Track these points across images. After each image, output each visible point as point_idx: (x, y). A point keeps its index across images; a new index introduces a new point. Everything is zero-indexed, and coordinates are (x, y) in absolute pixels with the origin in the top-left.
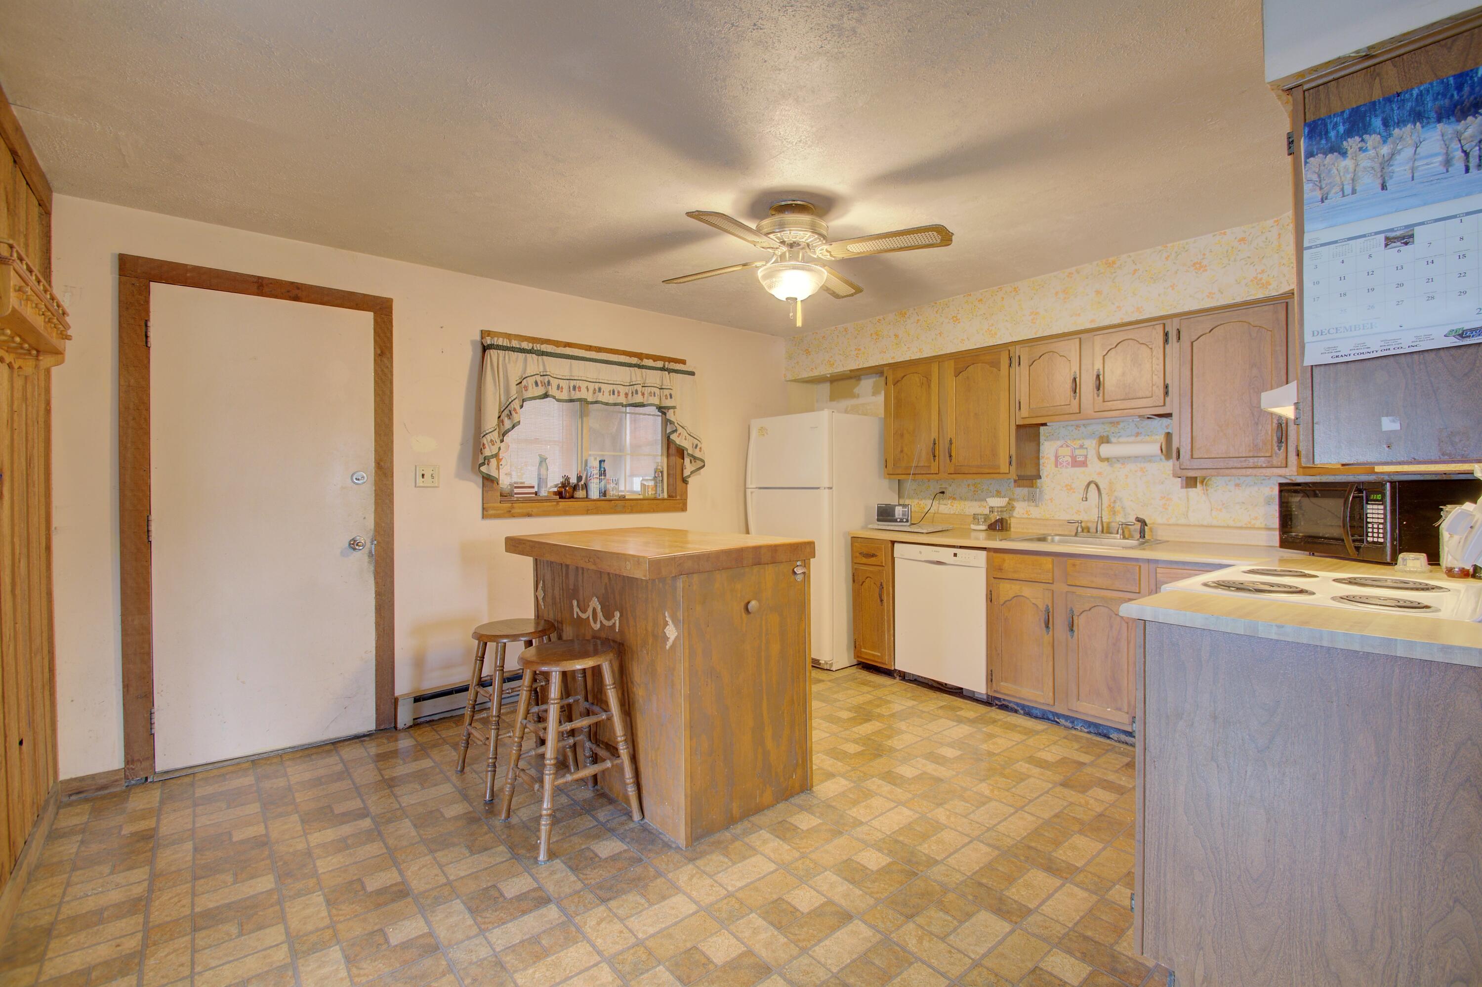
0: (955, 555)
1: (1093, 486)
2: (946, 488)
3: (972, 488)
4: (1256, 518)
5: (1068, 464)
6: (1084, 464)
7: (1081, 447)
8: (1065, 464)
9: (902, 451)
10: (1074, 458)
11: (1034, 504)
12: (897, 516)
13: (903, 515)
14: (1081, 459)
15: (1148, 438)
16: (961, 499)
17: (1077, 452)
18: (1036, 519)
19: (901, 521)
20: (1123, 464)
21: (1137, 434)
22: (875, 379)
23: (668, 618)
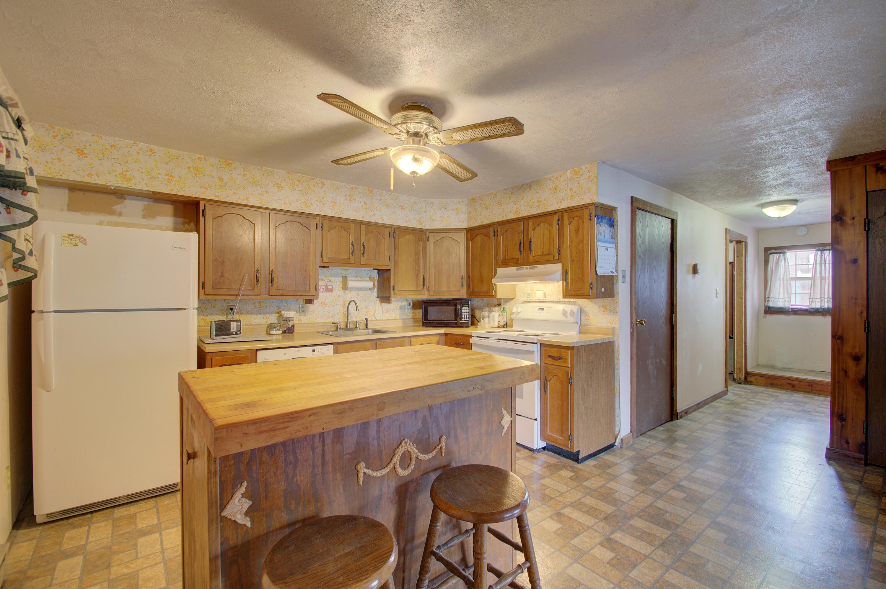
0: (314, 351)
1: (353, 303)
2: (234, 306)
3: (257, 305)
4: (397, 315)
5: (324, 290)
6: (331, 291)
7: (330, 281)
8: (322, 290)
9: (222, 276)
10: (326, 287)
11: (303, 314)
12: (232, 330)
13: (237, 328)
14: (331, 288)
15: (360, 279)
16: (248, 313)
17: (329, 284)
18: (304, 323)
19: (237, 334)
20: (350, 291)
21: (356, 276)
22: (146, 203)
23: (504, 412)
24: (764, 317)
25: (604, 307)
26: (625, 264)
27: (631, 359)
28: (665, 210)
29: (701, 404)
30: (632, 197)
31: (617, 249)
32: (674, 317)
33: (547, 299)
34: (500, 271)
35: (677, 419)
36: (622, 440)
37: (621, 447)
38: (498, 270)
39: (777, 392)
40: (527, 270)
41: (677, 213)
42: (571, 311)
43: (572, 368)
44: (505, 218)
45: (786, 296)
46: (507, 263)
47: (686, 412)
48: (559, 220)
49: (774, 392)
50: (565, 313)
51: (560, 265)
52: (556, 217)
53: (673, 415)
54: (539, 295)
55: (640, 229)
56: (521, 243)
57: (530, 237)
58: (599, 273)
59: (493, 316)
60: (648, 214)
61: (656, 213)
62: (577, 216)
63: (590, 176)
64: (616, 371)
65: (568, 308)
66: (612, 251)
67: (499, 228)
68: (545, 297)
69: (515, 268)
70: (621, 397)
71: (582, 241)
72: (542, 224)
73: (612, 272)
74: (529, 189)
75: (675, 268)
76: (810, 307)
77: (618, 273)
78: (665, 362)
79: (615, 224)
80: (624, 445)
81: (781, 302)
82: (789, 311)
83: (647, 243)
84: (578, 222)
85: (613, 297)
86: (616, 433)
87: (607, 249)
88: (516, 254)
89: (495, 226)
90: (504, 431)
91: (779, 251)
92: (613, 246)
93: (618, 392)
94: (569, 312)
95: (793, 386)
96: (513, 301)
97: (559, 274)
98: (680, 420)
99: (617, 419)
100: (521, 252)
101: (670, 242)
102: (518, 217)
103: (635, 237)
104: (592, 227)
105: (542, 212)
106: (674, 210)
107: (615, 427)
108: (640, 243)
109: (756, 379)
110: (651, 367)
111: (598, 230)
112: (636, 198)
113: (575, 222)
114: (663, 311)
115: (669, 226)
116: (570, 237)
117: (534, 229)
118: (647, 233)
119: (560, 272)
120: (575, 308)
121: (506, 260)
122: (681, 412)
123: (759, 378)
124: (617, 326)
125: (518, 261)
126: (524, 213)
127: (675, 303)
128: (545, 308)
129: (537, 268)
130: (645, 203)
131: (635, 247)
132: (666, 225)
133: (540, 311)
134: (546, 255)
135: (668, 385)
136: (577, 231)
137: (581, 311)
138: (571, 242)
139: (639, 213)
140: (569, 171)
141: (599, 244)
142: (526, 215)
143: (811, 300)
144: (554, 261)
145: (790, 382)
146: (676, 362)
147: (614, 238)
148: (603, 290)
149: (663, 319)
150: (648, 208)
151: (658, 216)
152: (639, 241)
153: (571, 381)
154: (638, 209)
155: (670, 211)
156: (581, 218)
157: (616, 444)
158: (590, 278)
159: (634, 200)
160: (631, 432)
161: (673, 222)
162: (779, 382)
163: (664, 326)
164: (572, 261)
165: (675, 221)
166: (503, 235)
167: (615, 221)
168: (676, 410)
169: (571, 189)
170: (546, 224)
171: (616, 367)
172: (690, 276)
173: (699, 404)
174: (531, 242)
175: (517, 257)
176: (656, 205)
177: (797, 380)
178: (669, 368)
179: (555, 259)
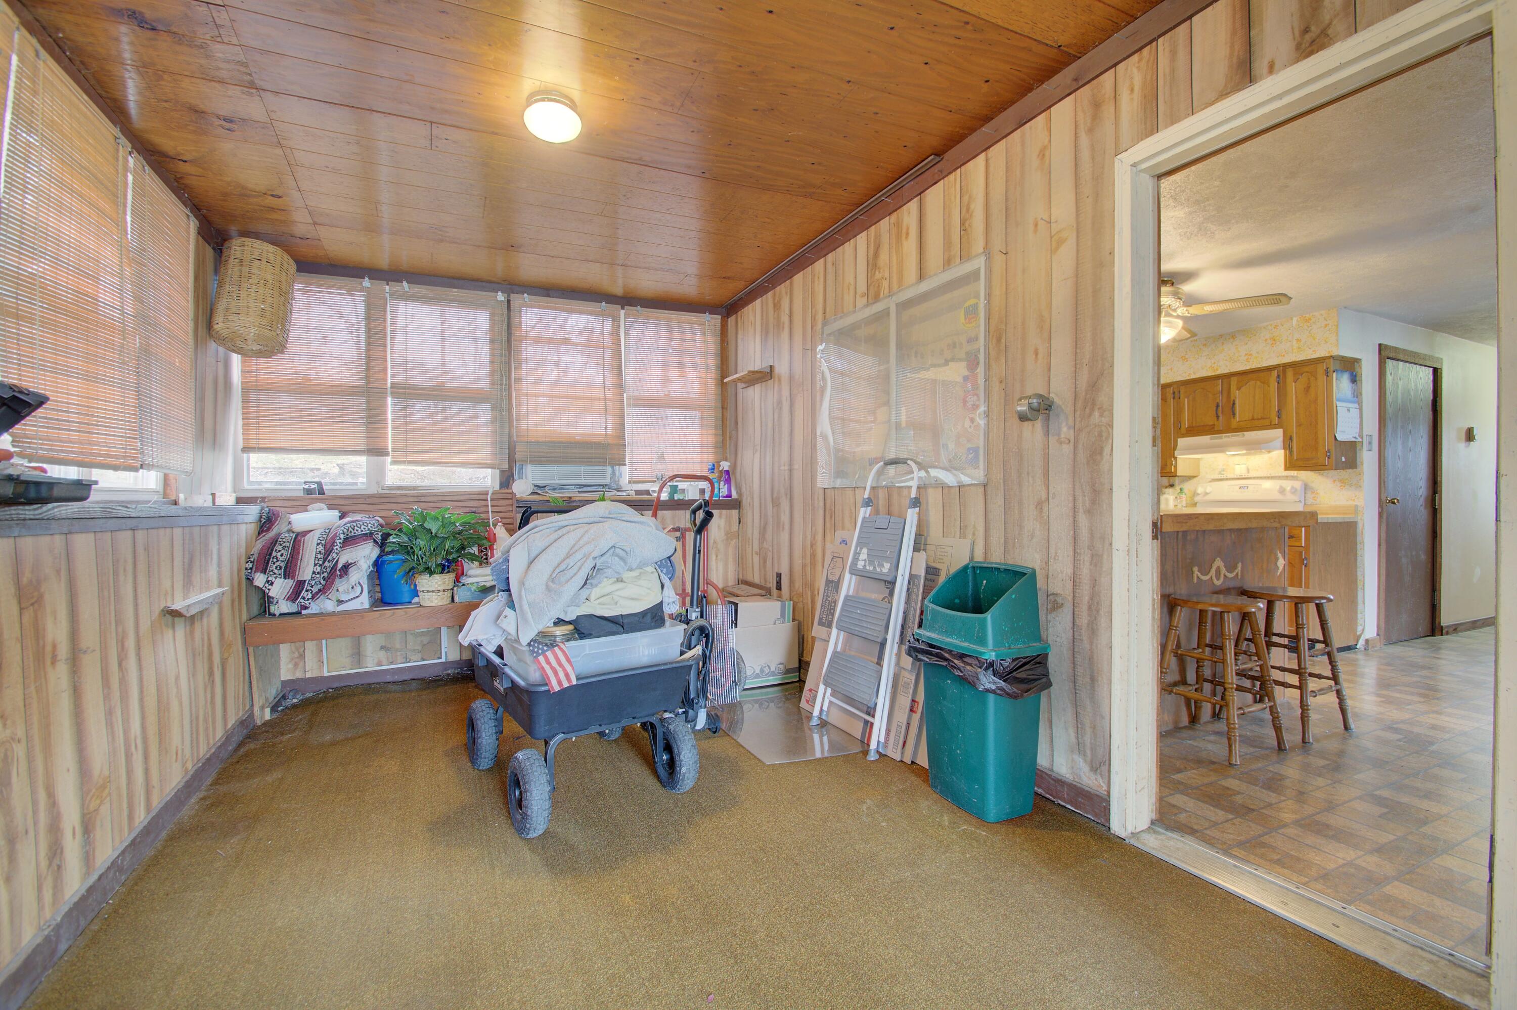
23: (1280, 555)
25: (1341, 481)
26: (1371, 427)
27: (1379, 545)
28: (1425, 357)
29: (1478, 623)
30: (1380, 345)
31: (1361, 409)
32: (1437, 498)
33: (1250, 475)
34: (1182, 442)
35: (1442, 635)
36: (1367, 641)
37: (1365, 649)
38: (1179, 440)
40: (1226, 438)
41: (1442, 359)
42: (1292, 488)
43: (1307, 547)
44: (1193, 376)
46: (1193, 431)
47: (1455, 629)
48: (1278, 376)
50: (1282, 491)
51: (1279, 432)
52: (1275, 373)
53: (1435, 629)
54: (1240, 470)
55: (1391, 384)
56: (1218, 406)
57: (1232, 398)
58: (1339, 438)
59: (1167, 500)
60: (1401, 363)
61: (1413, 361)
62: (1307, 372)
63: (1326, 325)
64: (1359, 559)
65: (1288, 485)
66: (1355, 412)
67: (1183, 389)
68: (1248, 472)
69: (1209, 436)
70: (1366, 589)
71: (1315, 401)
72: (1252, 383)
73: (1355, 438)
74: (1232, 340)
75: (1439, 433)
77: (1362, 438)
78: (1423, 557)
79: (1357, 379)
80: (1370, 647)
83: (1400, 401)
84: (1309, 379)
85: (1356, 467)
86: (1358, 633)
87: (1349, 410)
88: (1210, 420)
89: (1175, 386)
90: (1280, 571)
92: (1357, 406)
93: (1362, 583)
94: (1289, 488)
96: (1195, 480)
97: (1279, 442)
98: (1444, 637)
99: (1359, 616)
100: (1218, 417)
101: (1431, 398)
102: (1213, 374)
103: (1385, 394)
104: (1329, 384)
105: (1254, 367)
106: (1437, 355)
107: (1357, 626)
108: (1391, 400)
110: (1404, 561)
111: (1337, 386)
112: (1386, 345)
113: (1303, 380)
114: (1422, 490)
115: (1431, 377)
116: (1296, 397)
117: (1239, 389)
118: (1400, 386)
119: (1281, 439)
120: (1298, 485)
121: (1193, 427)
122: (1448, 627)
124: (1360, 503)
125: (1213, 428)
126: (1223, 369)
127: (1439, 479)
128: (1249, 486)
129: (1244, 435)
130: (1396, 349)
131: (1385, 407)
132: (1426, 375)
133: (1243, 490)
134: (1258, 419)
135: (1429, 587)
136: (1307, 389)
137: (1306, 487)
138: (1297, 403)
139: (1390, 364)
140: (1295, 319)
141: (1339, 404)
142: (1227, 371)
144: (1271, 426)
146: (1441, 558)
147: (1357, 396)
148: (1343, 459)
149: (1422, 499)
150: (1401, 357)
151: (1415, 366)
152: (1389, 398)
153: (1305, 562)
154: (1388, 358)
155: (1431, 357)
156: (1314, 374)
157: (1358, 647)
158: (1326, 443)
159: (1383, 347)
160: (1378, 635)
161: (1436, 373)
163: (1422, 509)
164: (1299, 425)
165: (1439, 371)
166: (1188, 397)
167: (1358, 375)
168: (1440, 623)
169: (1298, 340)
170: (1258, 383)
171: (1359, 553)
172: (1462, 445)
173: (1475, 622)
174: (1234, 404)
175: (1211, 423)
176: (1412, 351)
178: (1429, 566)
179: (1273, 423)
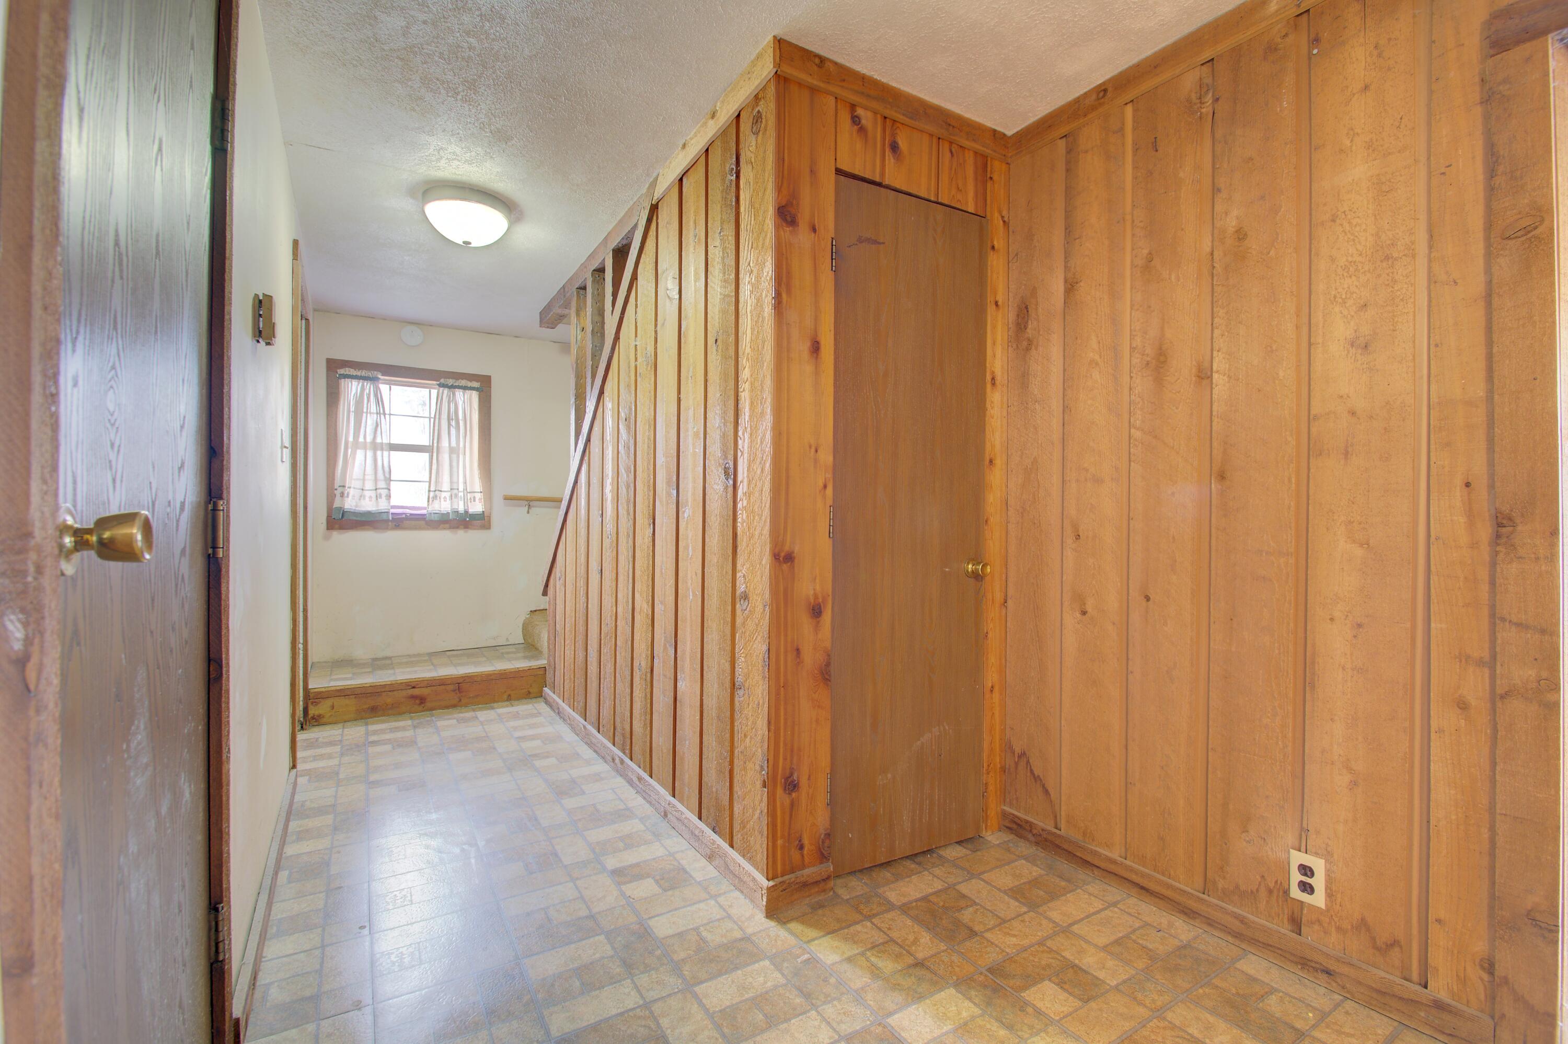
24: (327, 538)
39: (397, 729)
45: (382, 484)
49: (392, 730)
76: (430, 509)
81: (367, 499)
82: (387, 521)
91: (363, 373)
95: (422, 700)
109: (333, 707)
123: (338, 702)
143: (432, 494)
145: (416, 692)
162: (389, 700)
177: (431, 683)
